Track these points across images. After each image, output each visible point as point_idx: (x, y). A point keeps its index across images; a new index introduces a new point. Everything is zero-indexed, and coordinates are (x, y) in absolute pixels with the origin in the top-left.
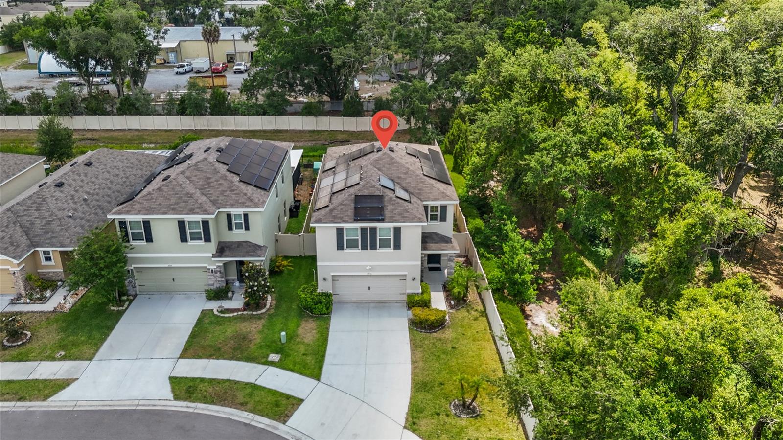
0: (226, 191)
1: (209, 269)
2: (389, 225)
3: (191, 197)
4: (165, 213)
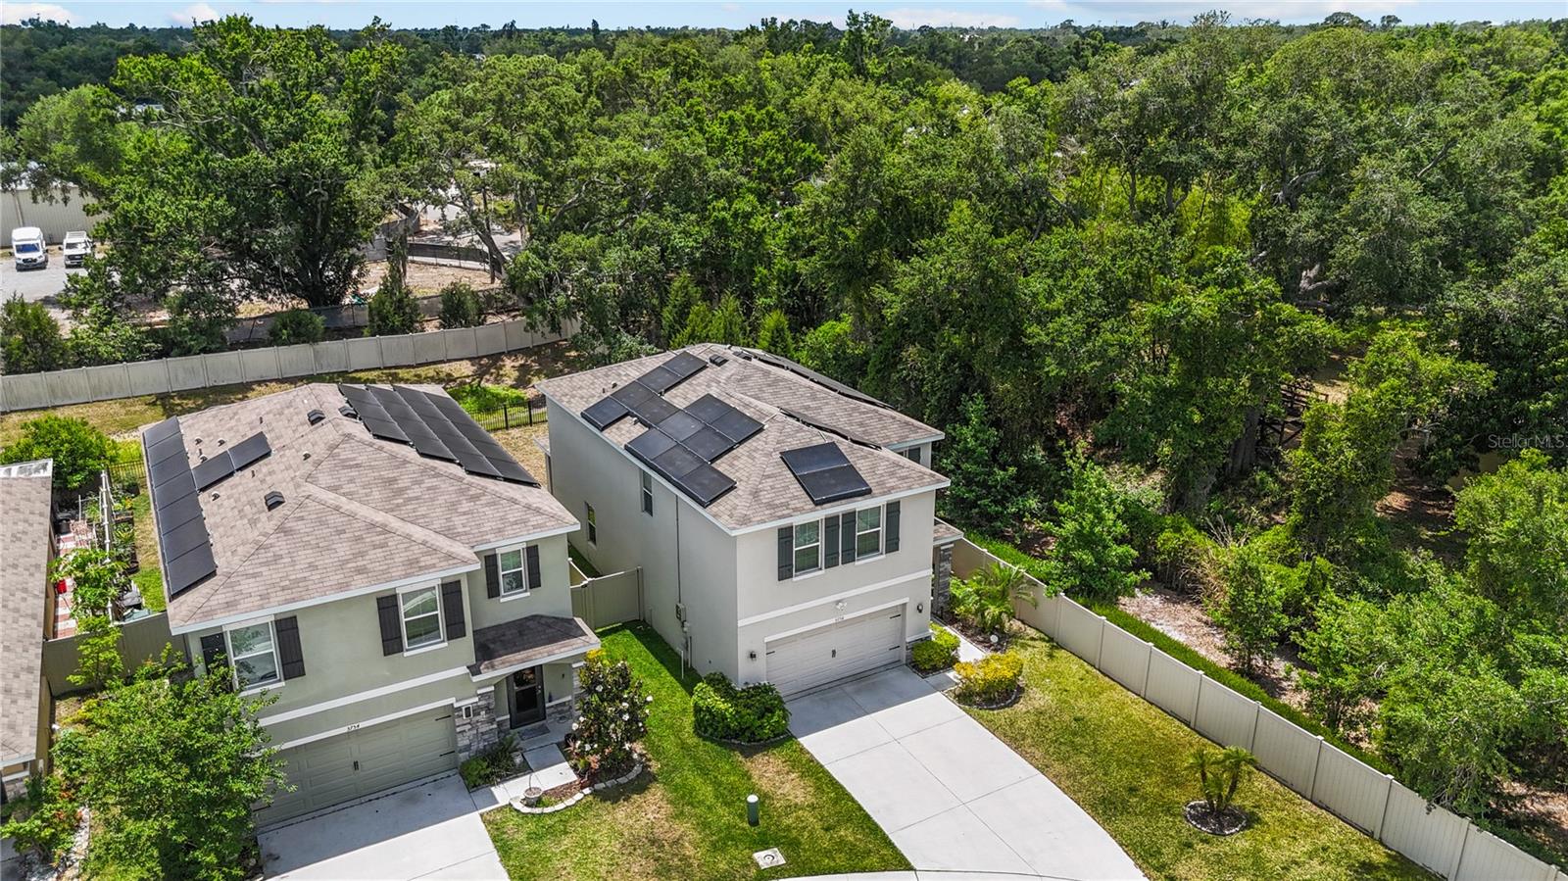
0: (459, 502)
1: (460, 709)
2: (879, 501)
3: (385, 530)
4: (343, 586)
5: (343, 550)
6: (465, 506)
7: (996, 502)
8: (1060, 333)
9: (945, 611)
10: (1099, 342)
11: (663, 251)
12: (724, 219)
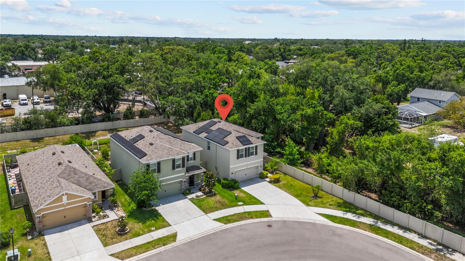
0: (181, 144)
1: (183, 181)
2: (254, 145)
3: (172, 149)
4: (168, 157)
5: (166, 152)
6: (183, 145)
7: (273, 149)
8: (284, 116)
9: (265, 169)
10: (291, 118)
11: (194, 101)
12: (207, 94)
